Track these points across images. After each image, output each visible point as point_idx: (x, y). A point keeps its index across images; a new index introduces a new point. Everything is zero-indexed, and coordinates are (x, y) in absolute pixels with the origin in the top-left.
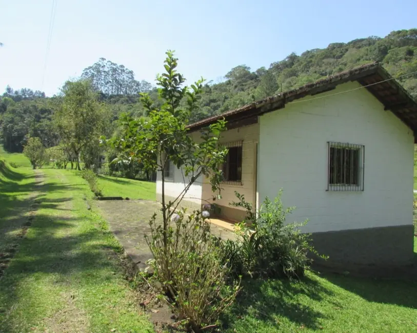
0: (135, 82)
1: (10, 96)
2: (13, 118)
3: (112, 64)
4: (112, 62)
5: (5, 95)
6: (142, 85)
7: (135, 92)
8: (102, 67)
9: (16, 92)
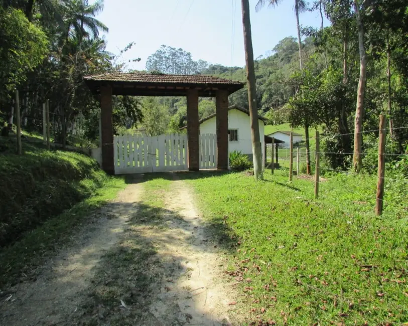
0: (193, 62)
3: (171, 49)
6: (199, 65)
7: (193, 71)
8: (164, 53)
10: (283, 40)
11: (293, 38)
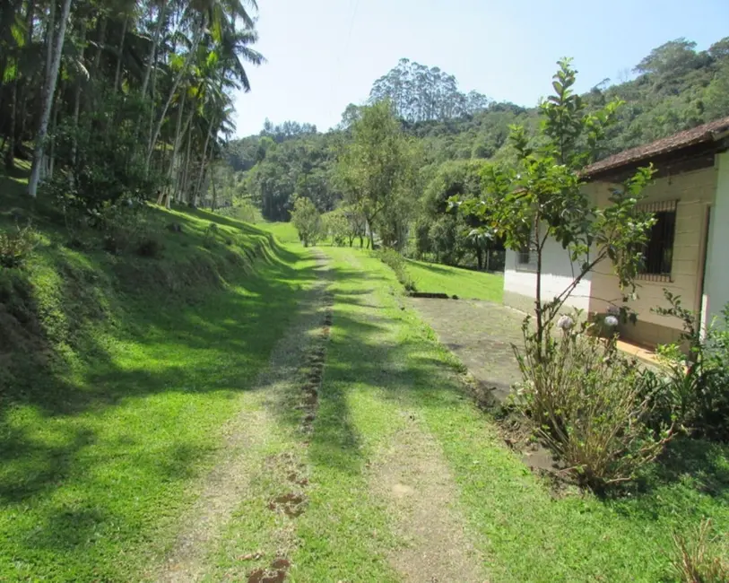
0: (458, 95)
1: (270, 135)
2: (273, 170)
3: (419, 67)
4: (420, 64)
5: (263, 133)
6: (470, 100)
7: (458, 112)
8: (404, 74)
9: (277, 129)
10: (662, 47)
11: (686, 44)
